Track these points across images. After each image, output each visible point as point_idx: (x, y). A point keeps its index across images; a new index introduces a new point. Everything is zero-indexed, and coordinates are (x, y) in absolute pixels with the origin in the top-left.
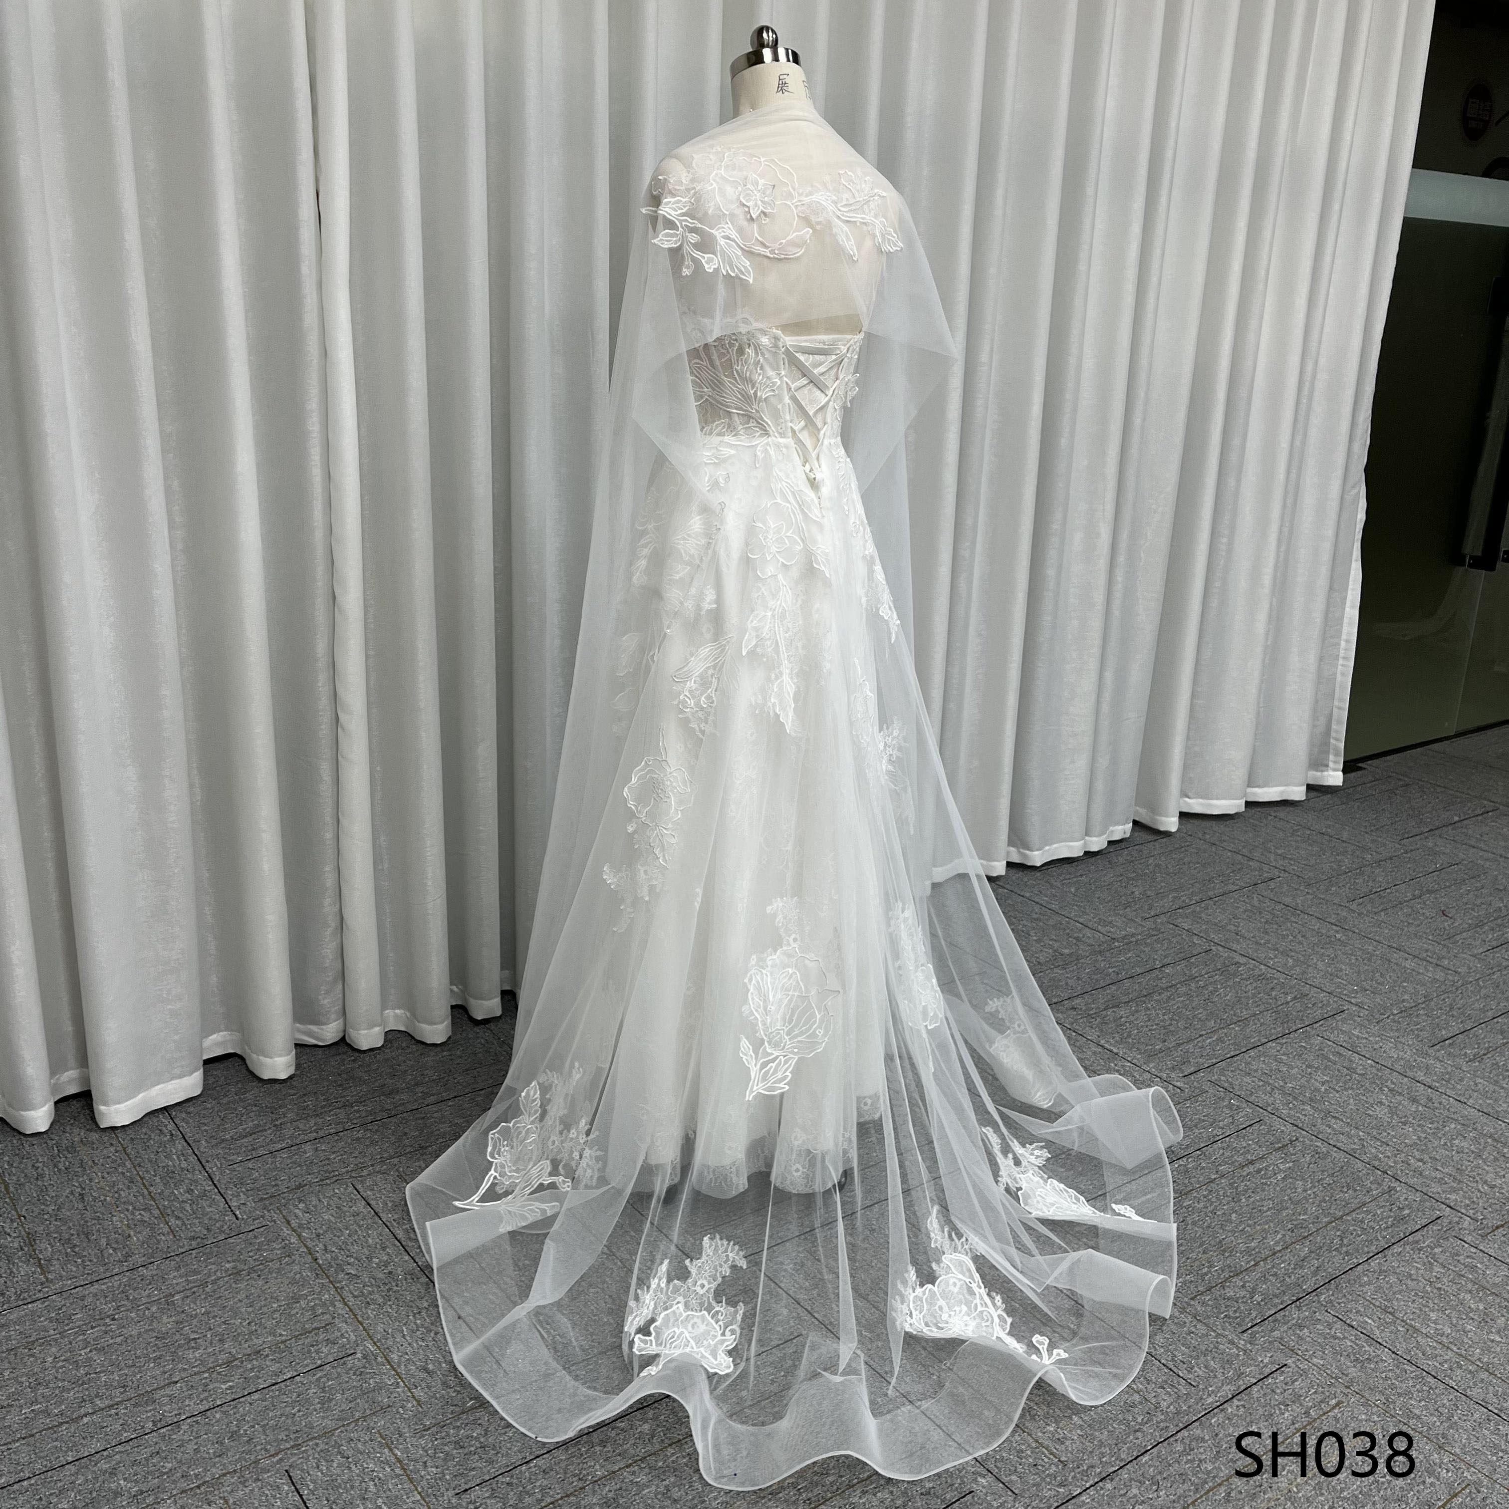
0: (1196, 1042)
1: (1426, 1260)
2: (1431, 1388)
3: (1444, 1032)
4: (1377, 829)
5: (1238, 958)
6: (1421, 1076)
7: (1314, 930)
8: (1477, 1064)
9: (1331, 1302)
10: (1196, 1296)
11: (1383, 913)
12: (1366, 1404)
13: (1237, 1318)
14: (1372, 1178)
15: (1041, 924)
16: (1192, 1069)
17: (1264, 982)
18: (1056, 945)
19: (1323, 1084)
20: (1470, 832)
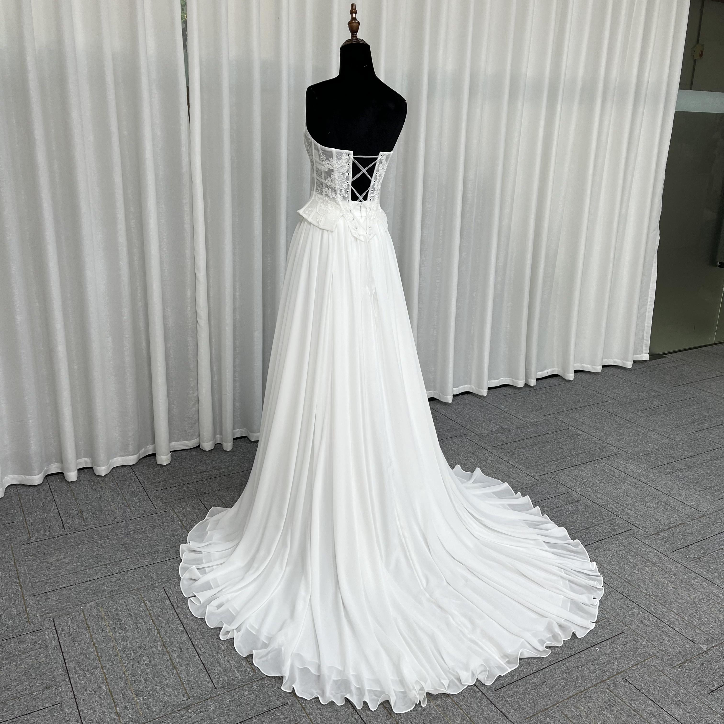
0: (550, 463)
1: (618, 544)
3: (660, 463)
4: (662, 383)
5: (579, 432)
6: (643, 479)
8: (669, 475)
11: (651, 417)
14: (607, 515)
15: (498, 416)
16: (545, 473)
17: (588, 441)
19: (599, 480)
20: (705, 384)
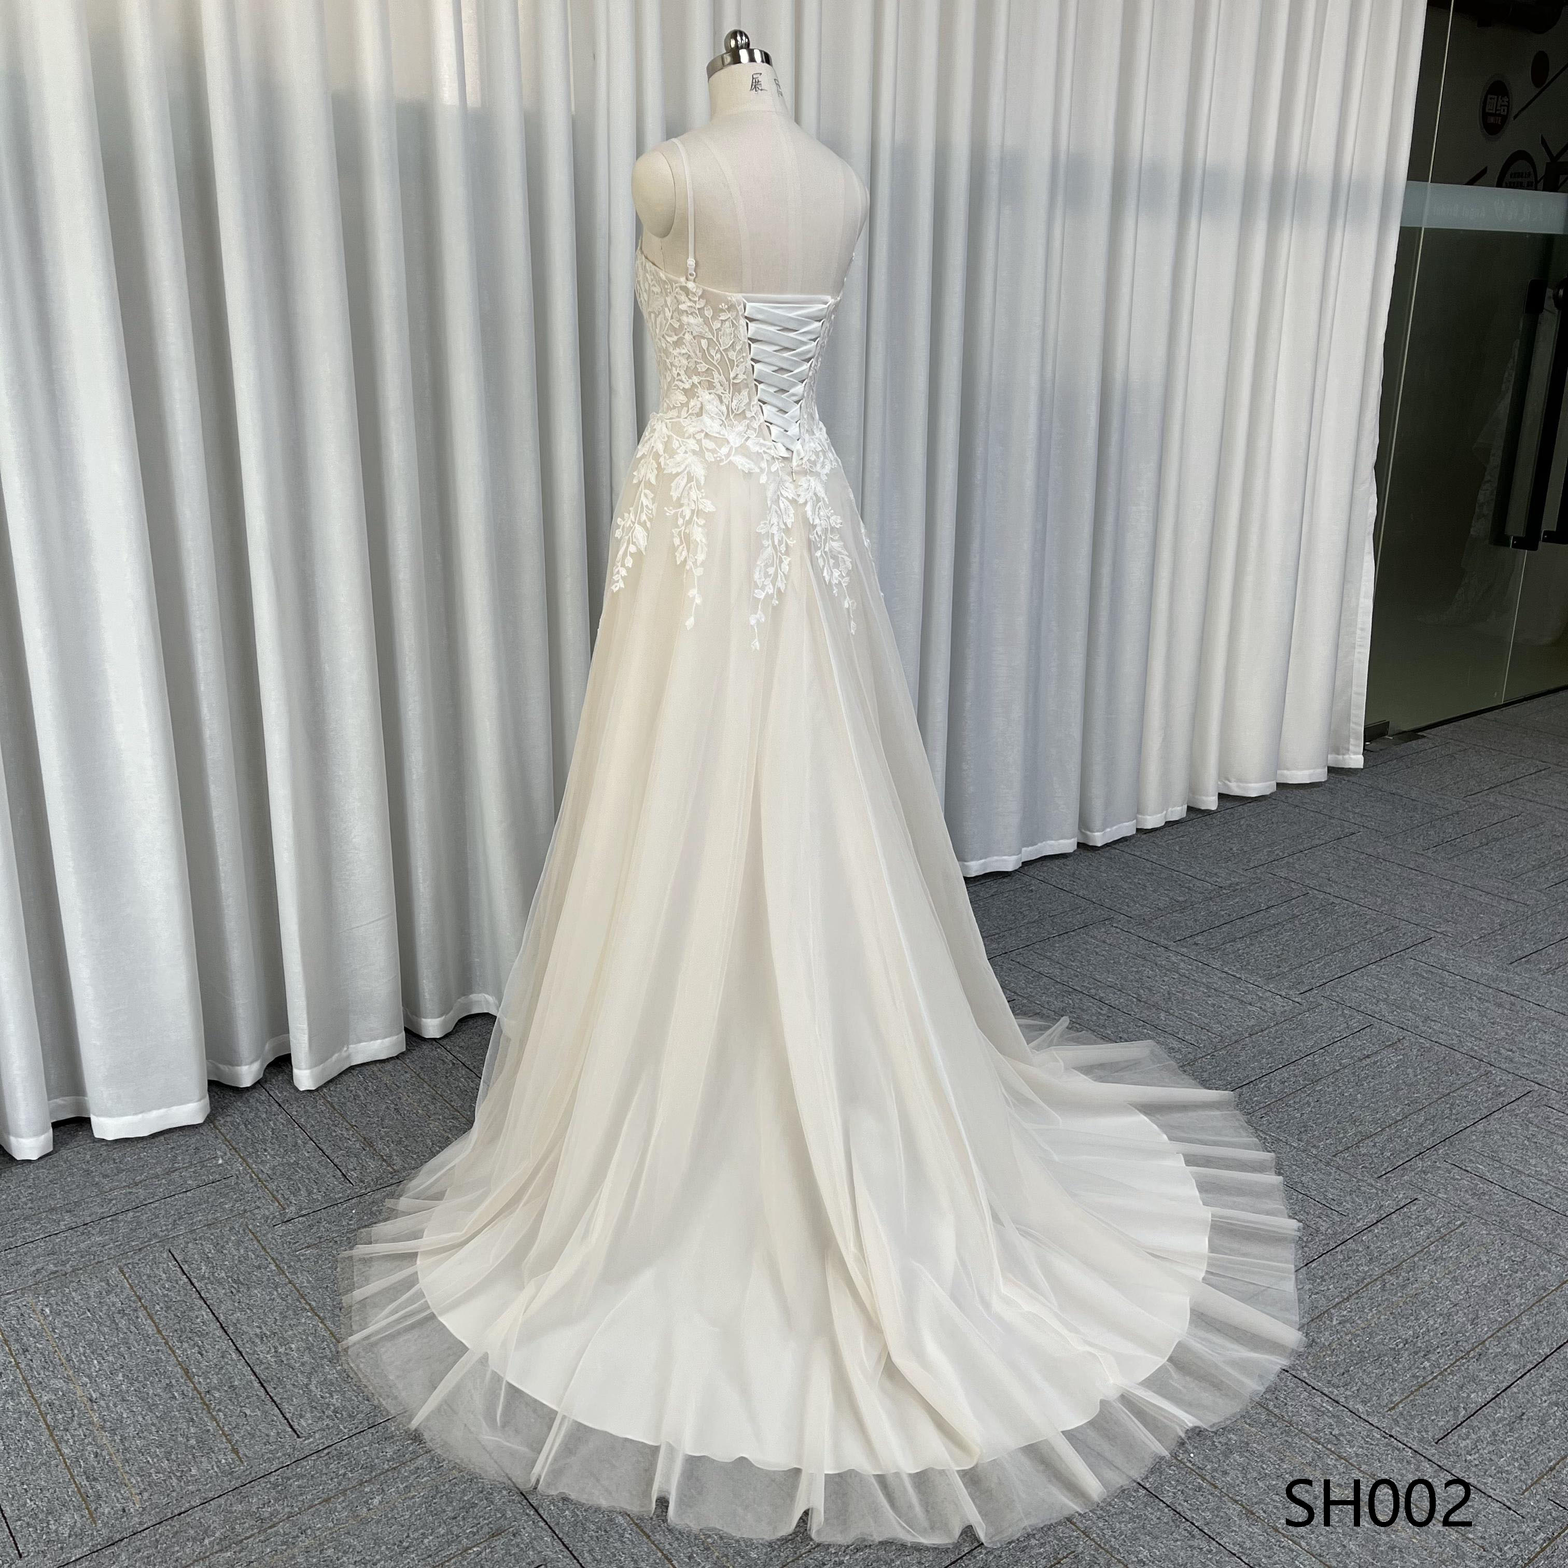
0: (1306, 966)
1: (1522, 1123)
2: (1536, 1211)
3: (1519, 952)
4: (1442, 789)
5: (1332, 899)
6: (1504, 987)
7: (1396, 874)
8: (1551, 976)
9: (1447, 1154)
10: (1336, 1154)
11: (1455, 859)
12: (1485, 1224)
13: (1372, 1168)
14: (1471, 1065)
15: (1154, 877)
16: (1307, 988)
17: (1358, 917)
18: (1171, 894)
19: (1420, 995)
20: (1526, 788)
